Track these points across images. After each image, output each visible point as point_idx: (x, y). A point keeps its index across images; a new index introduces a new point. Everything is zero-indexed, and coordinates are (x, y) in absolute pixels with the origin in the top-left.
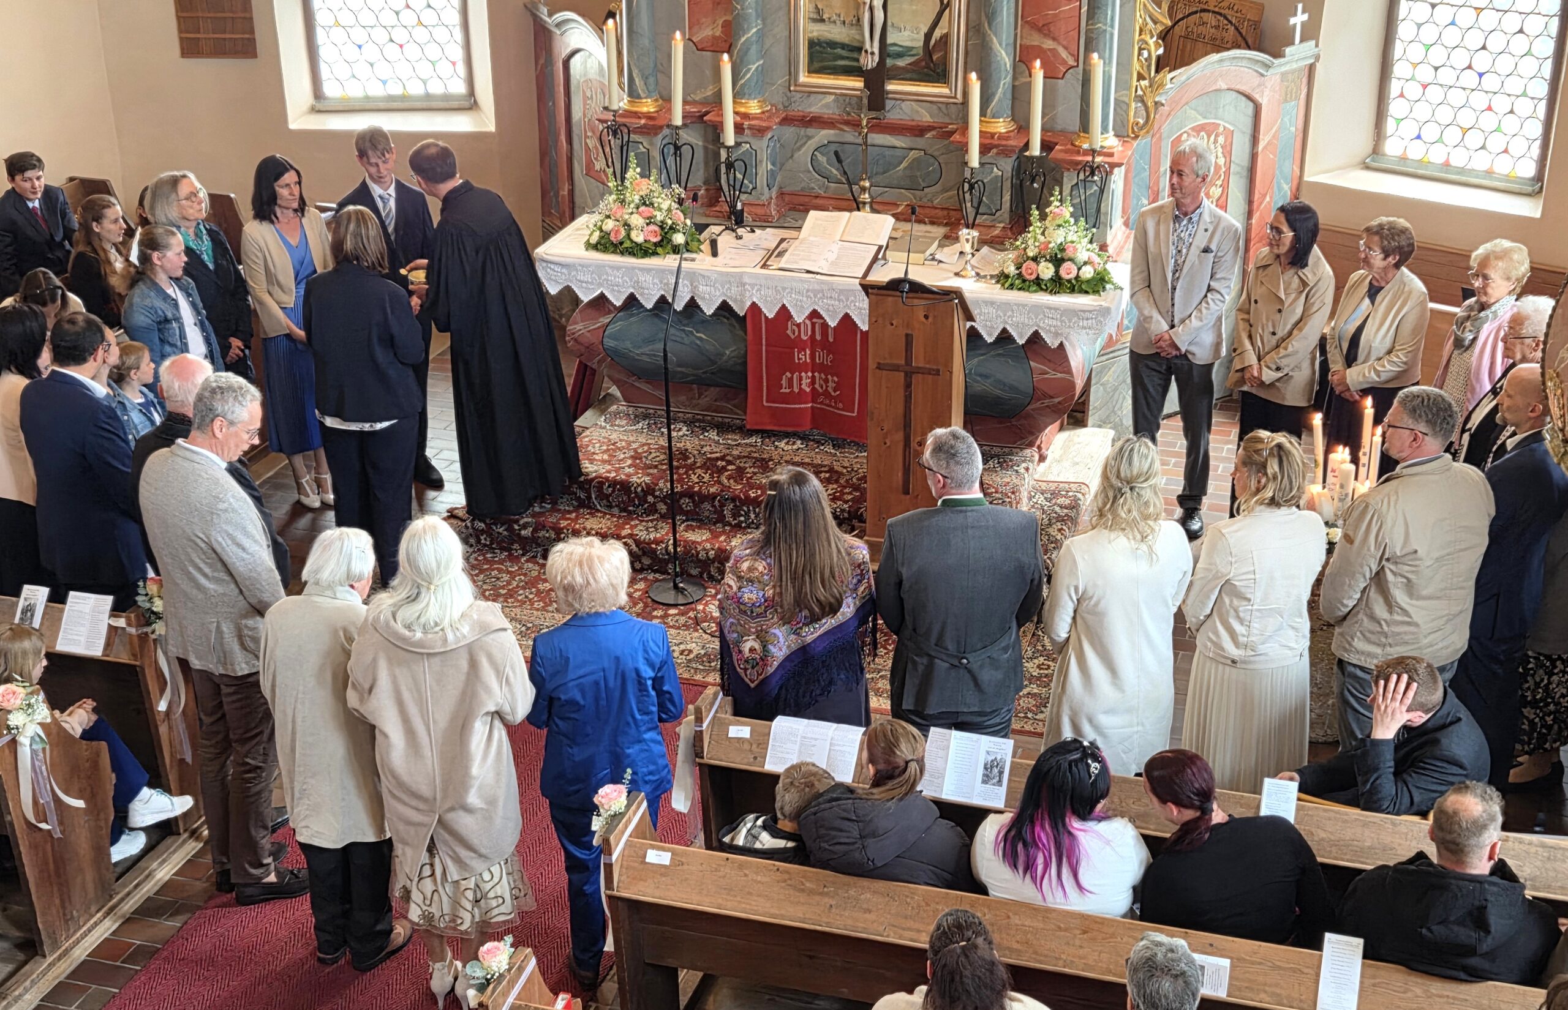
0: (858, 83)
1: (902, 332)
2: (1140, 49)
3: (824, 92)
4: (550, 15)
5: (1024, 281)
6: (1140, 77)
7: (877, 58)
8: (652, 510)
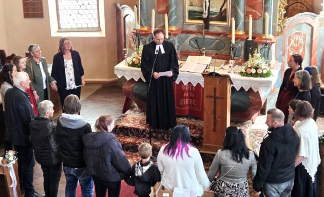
0: (202, 22)
1: (213, 87)
2: (279, 12)
3: (193, 24)
4: (120, 6)
5: (247, 74)
6: (279, 19)
7: (207, 15)
8: (145, 136)
